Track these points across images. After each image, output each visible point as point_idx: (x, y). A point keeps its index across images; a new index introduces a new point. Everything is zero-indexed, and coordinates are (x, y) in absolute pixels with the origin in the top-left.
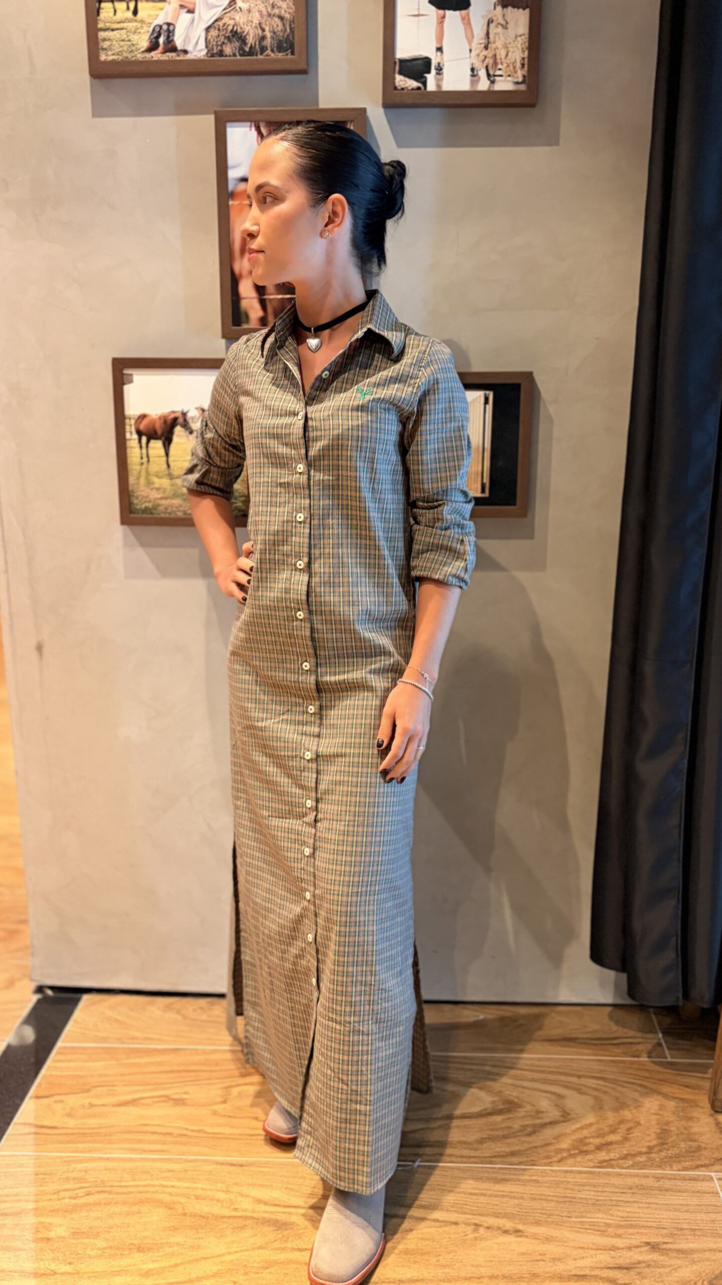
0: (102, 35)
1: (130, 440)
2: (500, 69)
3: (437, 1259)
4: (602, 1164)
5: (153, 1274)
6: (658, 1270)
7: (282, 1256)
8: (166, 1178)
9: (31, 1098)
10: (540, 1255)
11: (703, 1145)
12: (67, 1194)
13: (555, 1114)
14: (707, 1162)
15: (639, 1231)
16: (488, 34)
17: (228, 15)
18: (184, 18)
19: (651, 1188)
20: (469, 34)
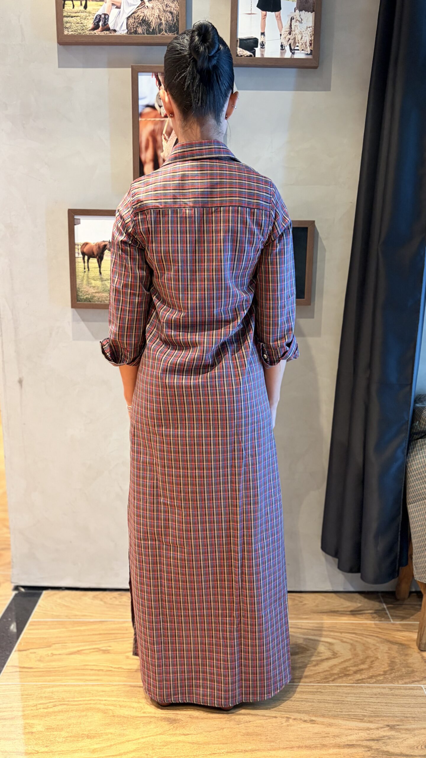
0: (65, 19)
1: (78, 257)
2: (298, 46)
3: (266, 737)
4: (358, 681)
5: (97, 751)
6: (395, 740)
7: (173, 739)
8: (100, 696)
9: (15, 651)
10: (326, 734)
11: (415, 670)
12: (42, 706)
13: (328, 654)
14: (418, 679)
15: (382, 718)
16: (291, 25)
17: (140, 10)
18: (115, 11)
19: (387, 694)
20: (280, 25)
